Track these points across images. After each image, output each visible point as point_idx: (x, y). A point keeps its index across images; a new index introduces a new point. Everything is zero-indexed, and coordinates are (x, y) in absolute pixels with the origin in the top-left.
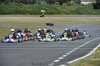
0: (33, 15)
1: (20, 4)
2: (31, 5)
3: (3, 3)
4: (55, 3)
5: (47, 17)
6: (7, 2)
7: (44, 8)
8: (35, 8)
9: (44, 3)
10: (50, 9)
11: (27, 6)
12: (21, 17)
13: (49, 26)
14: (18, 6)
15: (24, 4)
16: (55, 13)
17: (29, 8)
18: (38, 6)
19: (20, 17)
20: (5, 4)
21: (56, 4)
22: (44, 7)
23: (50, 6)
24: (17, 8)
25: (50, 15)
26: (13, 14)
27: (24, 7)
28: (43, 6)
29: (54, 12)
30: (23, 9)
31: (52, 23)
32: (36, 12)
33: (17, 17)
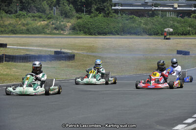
0: (153, 37)
1: (130, 16)
2: (149, 18)
3: (101, 15)
4: (191, 15)
5: (178, 40)
6: (108, 14)
7: (171, 24)
8: (157, 24)
9: (172, 16)
10: (182, 26)
11: (142, 21)
12: (133, 39)
13: (181, 55)
14: (127, 20)
15: (137, 18)
16: (191, 32)
17: (146, 24)
18: (162, 20)
19: (130, 40)
20: (104, 17)
21: (193, 17)
22: (171, 22)
23: (183, 20)
24: (124, 24)
25: (182, 37)
26: (118, 34)
27: (137, 22)
28: (170, 20)
29: (189, 30)
30: (136, 26)
31: (186, 50)
32: (158, 31)
33: (126, 39)
